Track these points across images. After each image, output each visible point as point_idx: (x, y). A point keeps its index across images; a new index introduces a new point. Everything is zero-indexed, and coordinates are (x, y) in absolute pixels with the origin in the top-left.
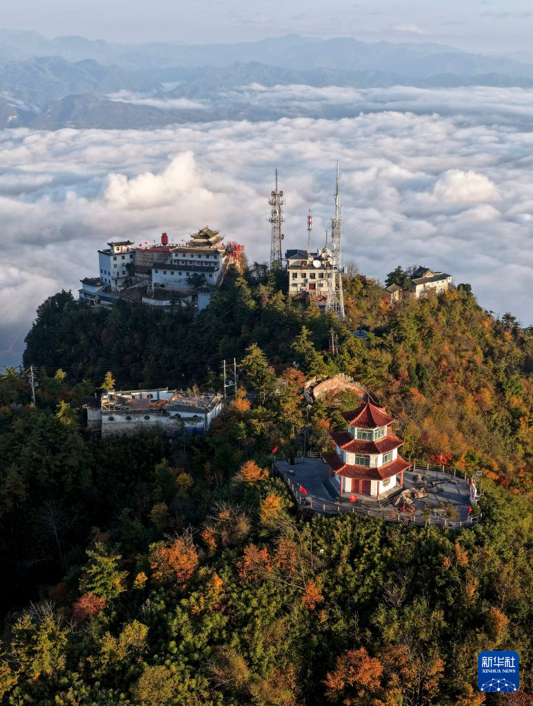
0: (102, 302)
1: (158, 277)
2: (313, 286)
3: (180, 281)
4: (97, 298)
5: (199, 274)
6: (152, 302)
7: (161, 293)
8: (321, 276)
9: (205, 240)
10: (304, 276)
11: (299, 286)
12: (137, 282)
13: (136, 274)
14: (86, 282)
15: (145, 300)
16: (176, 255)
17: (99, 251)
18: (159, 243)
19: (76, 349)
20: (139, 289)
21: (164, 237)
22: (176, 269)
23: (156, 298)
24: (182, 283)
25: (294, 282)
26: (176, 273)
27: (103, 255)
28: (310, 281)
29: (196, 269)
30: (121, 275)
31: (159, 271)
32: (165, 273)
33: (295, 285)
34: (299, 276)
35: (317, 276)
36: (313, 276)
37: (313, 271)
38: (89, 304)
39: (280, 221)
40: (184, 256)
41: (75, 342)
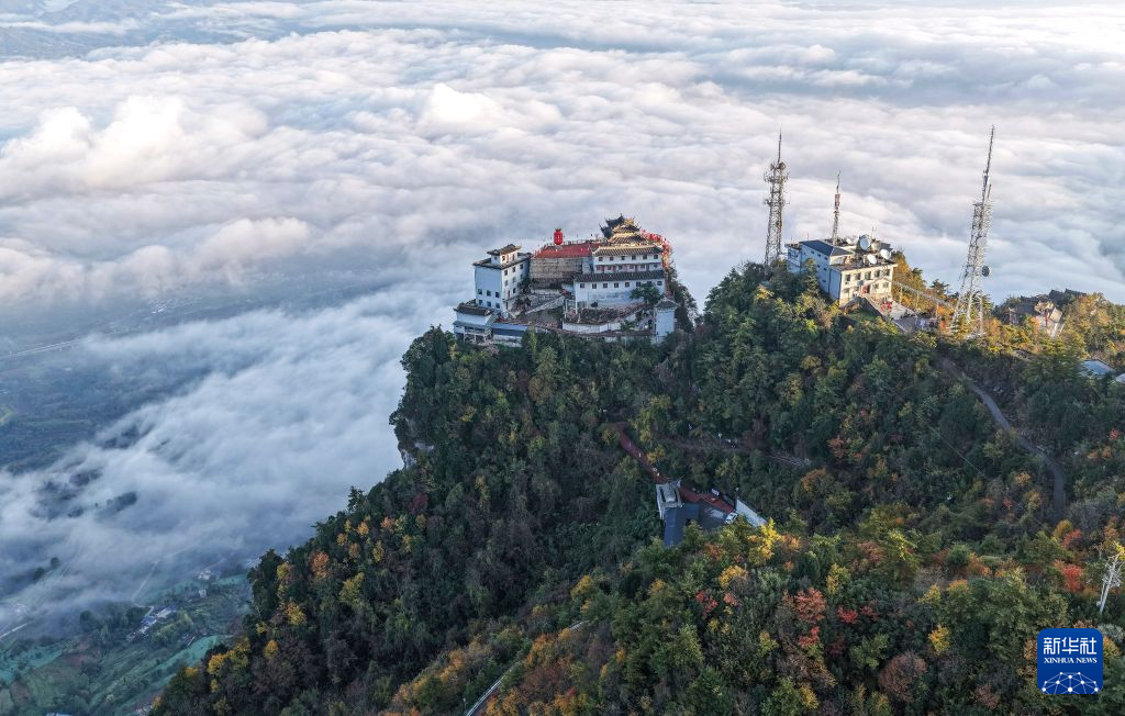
0: (496, 336)
1: (583, 294)
2: (868, 289)
3: (616, 295)
4: (488, 332)
5: (644, 282)
6: (581, 329)
7: (591, 315)
8: (878, 274)
9: (631, 234)
10: (858, 277)
11: (851, 291)
12: (542, 303)
13: (532, 291)
14: (462, 309)
15: (567, 327)
16: (601, 260)
17: (475, 265)
18: (550, 241)
19: (492, 412)
20: (550, 312)
21: (558, 235)
22: (610, 280)
23: (585, 322)
24: (620, 298)
25: (847, 286)
26: (611, 285)
27: (482, 270)
28: (866, 283)
29: (637, 276)
30: (512, 294)
31: (586, 285)
32: (594, 287)
33: (847, 290)
34: (853, 278)
35: (872, 276)
36: (868, 277)
37: (868, 270)
38: (474, 341)
39: (781, 203)
40: (612, 259)
41: (488, 401)
